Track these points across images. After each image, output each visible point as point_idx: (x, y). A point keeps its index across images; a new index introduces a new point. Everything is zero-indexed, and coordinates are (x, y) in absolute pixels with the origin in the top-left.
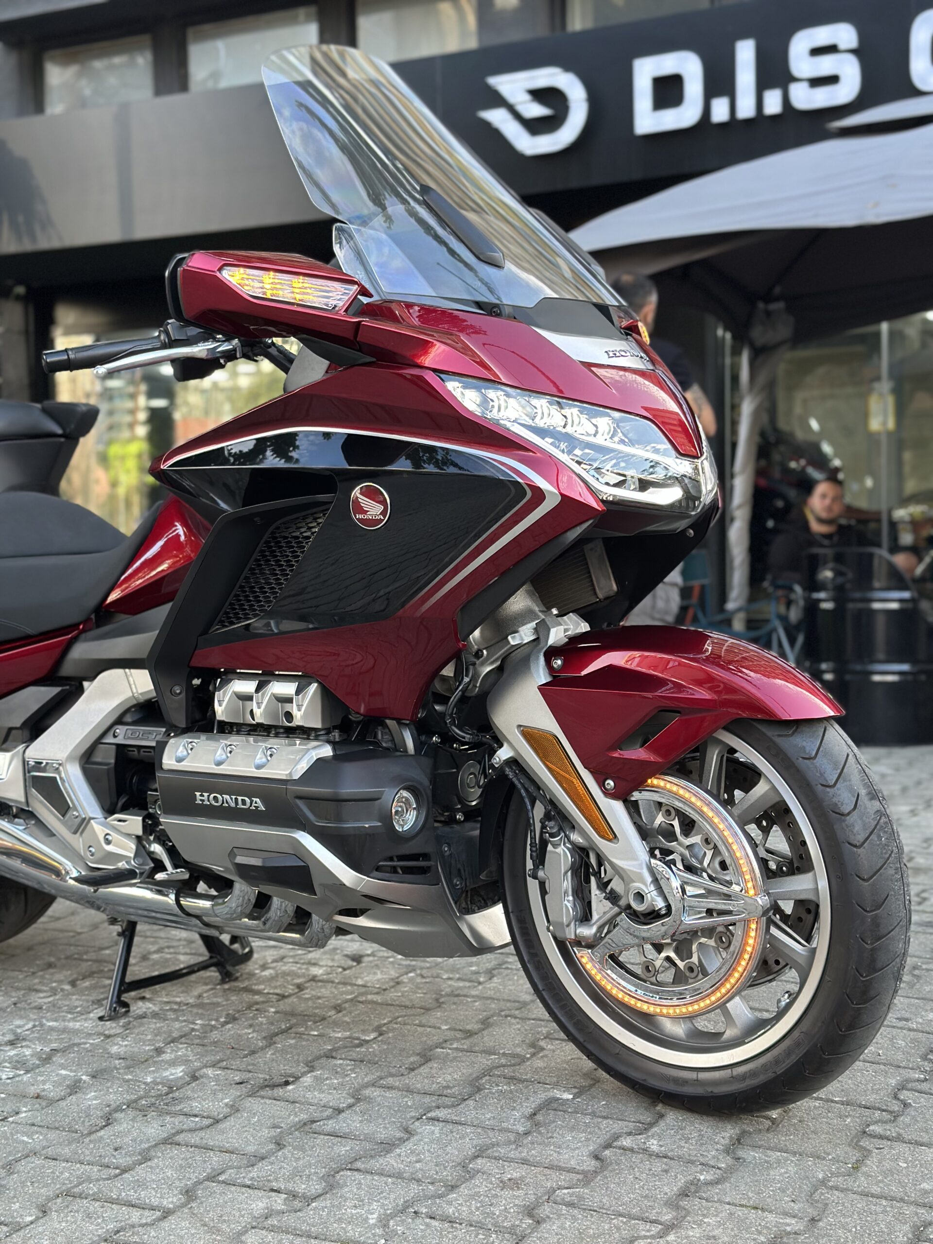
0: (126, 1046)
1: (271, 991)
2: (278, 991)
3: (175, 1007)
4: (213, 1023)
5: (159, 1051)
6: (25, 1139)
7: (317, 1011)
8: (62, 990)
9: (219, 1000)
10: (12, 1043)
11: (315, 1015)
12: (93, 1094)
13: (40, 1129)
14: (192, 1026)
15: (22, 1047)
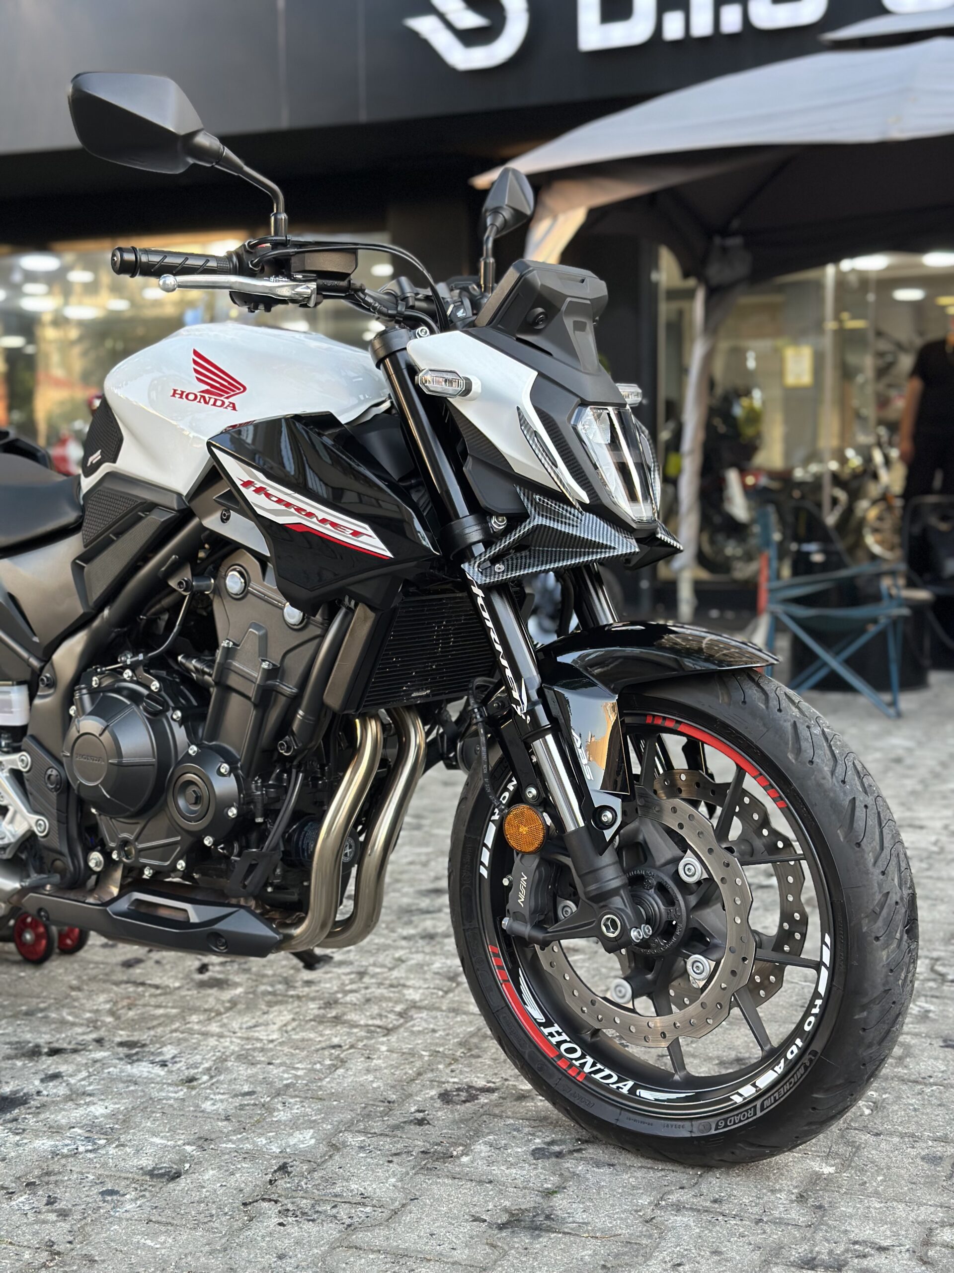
0: (222, 1101)
1: (370, 1022)
2: (378, 1022)
3: (259, 1045)
4: (318, 1066)
5: (268, 1109)
6: (149, 1242)
7: (441, 1049)
8: (104, 1024)
9: (312, 1035)
10: (68, 1098)
11: (444, 1056)
12: (211, 1172)
13: (163, 1229)
14: (293, 1072)
15: (88, 1104)
